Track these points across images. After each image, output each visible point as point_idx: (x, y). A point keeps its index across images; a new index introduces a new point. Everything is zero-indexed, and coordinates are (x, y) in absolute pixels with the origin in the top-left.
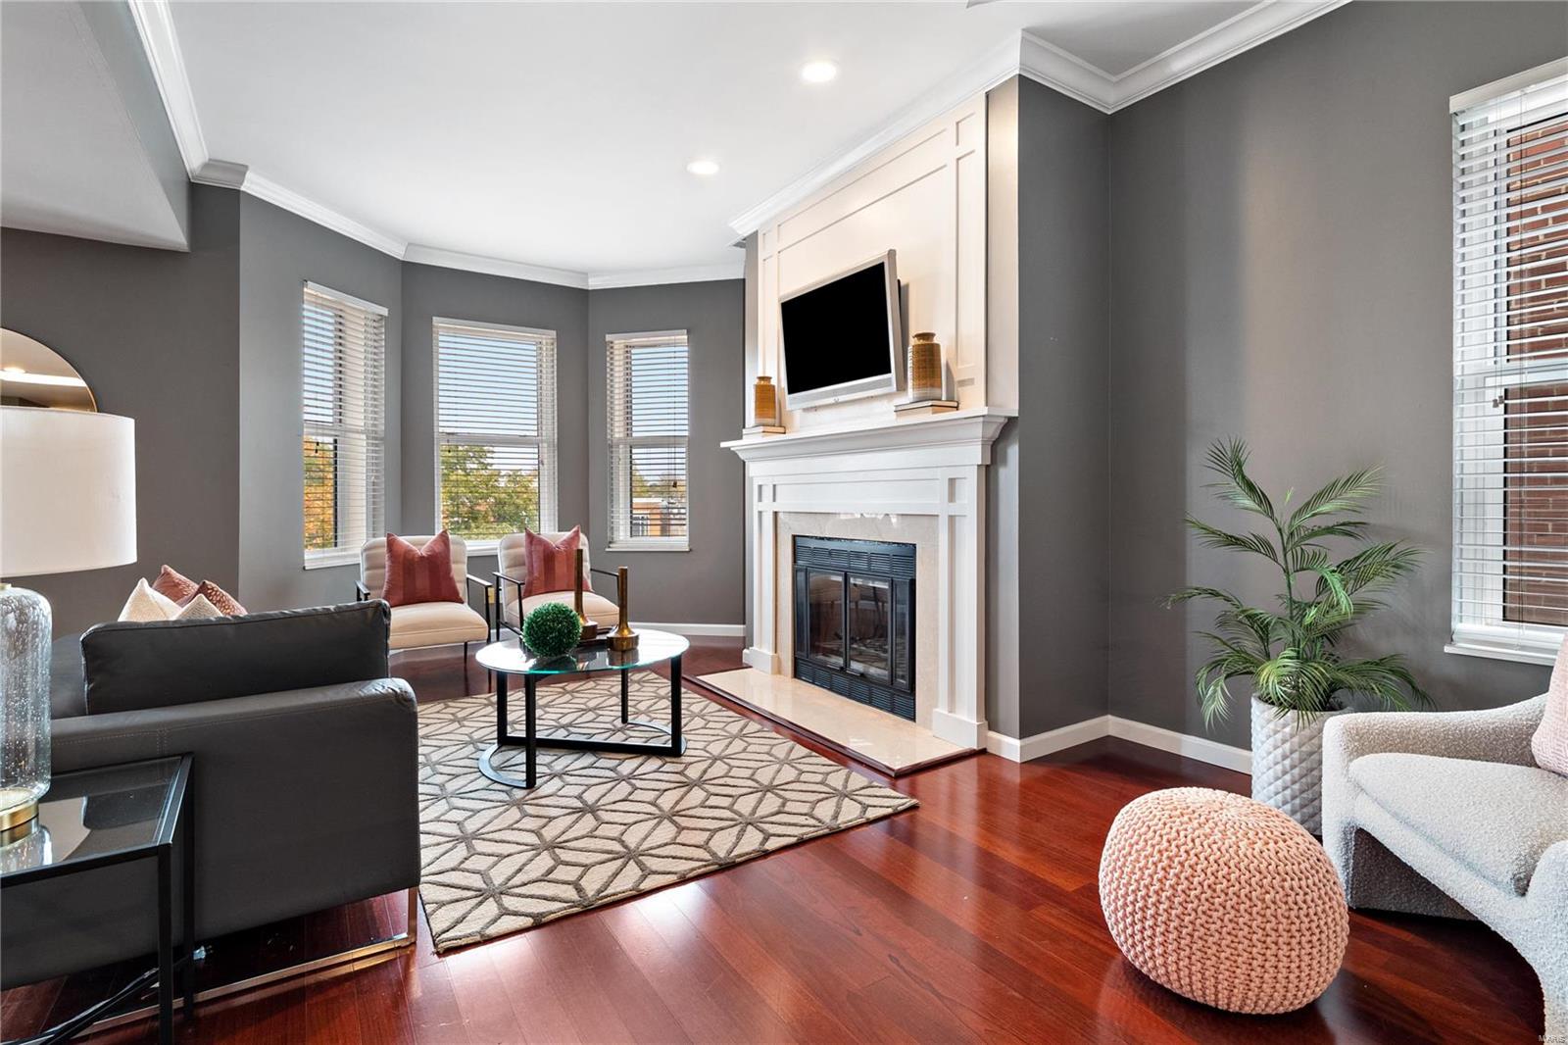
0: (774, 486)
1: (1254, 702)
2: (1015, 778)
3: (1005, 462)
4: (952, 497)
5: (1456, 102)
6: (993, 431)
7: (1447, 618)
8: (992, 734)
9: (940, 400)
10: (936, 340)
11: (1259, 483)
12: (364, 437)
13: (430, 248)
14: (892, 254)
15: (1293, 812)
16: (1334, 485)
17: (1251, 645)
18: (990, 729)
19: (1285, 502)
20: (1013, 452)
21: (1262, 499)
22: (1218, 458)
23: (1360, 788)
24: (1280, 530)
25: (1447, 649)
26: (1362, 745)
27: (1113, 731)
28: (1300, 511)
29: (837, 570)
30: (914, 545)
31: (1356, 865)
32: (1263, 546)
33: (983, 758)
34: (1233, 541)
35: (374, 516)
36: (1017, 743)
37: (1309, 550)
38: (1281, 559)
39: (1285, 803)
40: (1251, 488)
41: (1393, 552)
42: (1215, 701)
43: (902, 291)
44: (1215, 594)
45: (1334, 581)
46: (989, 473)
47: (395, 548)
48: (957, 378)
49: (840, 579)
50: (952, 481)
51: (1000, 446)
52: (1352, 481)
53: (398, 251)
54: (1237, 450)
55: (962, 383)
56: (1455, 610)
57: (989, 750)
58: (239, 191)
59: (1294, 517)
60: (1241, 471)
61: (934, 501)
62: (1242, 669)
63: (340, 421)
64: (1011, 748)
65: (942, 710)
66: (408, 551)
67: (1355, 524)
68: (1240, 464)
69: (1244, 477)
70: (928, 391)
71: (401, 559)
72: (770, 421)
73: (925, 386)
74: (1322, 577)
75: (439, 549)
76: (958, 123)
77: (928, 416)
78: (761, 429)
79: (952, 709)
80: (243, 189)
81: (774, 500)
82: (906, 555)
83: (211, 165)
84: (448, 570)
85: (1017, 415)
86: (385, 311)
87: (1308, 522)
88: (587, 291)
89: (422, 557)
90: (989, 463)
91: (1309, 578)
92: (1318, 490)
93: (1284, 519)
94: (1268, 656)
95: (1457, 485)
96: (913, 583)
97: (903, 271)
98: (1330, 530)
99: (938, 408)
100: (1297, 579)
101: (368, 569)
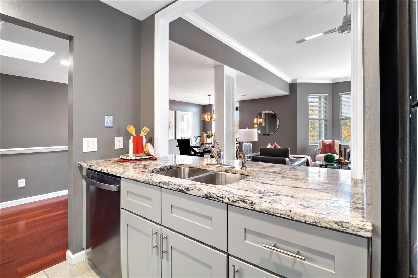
12: (324, 120)
13: (337, 79)
35: (326, 136)
47: (323, 142)
53: (331, 82)
58: (296, 83)
63: (320, 118)
66: (325, 143)
71: (323, 144)
75: (332, 143)
80: (297, 82)
83: (293, 80)
84: (334, 147)
86: (327, 95)
89: (327, 144)
101: (319, 146)
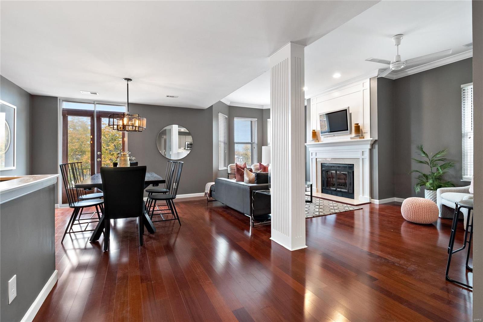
0: (316, 153)
1: (425, 190)
2: (377, 207)
3: (375, 148)
4: (363, 155)
5: (462, 86)
6: (372, 142)
7: (461, 175)
8: (372, 200)
9: (360, 136)
10: (359, 125)
11: (426, 152)
14: (349, 107)
15: (432, 200)
16: (440, 152)
17: (425, 180)
18: (372, 199)
19: (431, 155)
20: (377, 146)
21: (426, 155)
22: (418, 147)
23: (443, 198)
24: (430, 160)
25: (461, 180)
26: (443, 192)
27: (396, 200)
28: (433, 157)
29: (333, 170)
30: (354, 164)
31: (442, 211)
32: (426, 163)
33: (371, 204)
34: (421, 162)
35: (225, 160)
36: (378, 201)
37: (435, 163)
38: (430, 165)
39: (431, 199)
40: (424, 153)
41: (451, 163)
42: (418, 189)
43: (351, 114)
44: (417, 171)
45: (439, 168)
46: (371, 150)
48: (363, 132)
49: (334, 172)
50: (363, 152)
51: (373, 146)
52: (443, 151)
53: (229, 104)
54: (421, 146)
55: (365, 133)
56: (463, 174)
57: (372, 203)
59: (432, 158)
60: (422, 150)
61: (359, 155)
62: (423, 184)
64: (377, 202)
65: (361, 196)
67: (444, 159)
68: (422, 149)
69: (423, 151)
70: (358, 135)
72: (316, 139)
73: (357, 134)
74: (438, 168)
76: (363, 83)
77: (359, 140)
78: (314, 141)
79: (363, 195)
81: (316, 156)
82: (351, 167)
85: (377, 139)
86: (227, 117)
87: (435, 159)
88: (263, 109)
90: (371, 148)
91: (436, 168)
92: (437, 153)
93: (430, 158)
94: (428, 182)
95: (463, 152)
96: (353, 172)
97: (351, 111)
98: (439, 160)
99: (360, 138)
100: (433, 168)
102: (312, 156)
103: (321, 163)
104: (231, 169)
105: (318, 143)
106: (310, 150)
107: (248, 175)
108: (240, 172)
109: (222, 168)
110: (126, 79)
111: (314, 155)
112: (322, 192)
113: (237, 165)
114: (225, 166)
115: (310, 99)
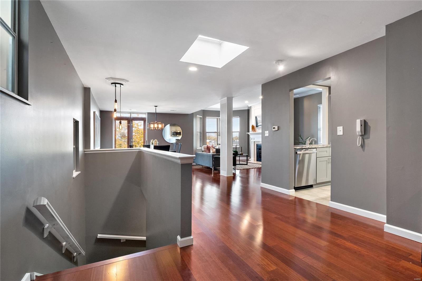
5: (318, 105)
72: (254, 130)
86: (202, 117)
102: (252, 140)
103: (257, 144)
104: (204, 148)
105: (255, 132)
106: (251, 137)
107: (212, 150)
108: (208, 149)
109: (199, 148)
110: (155, 106)
111: (253, 139)
112: (257, 161)
113: (207, 146)
114: (201, 146)
115: (251, 107)
